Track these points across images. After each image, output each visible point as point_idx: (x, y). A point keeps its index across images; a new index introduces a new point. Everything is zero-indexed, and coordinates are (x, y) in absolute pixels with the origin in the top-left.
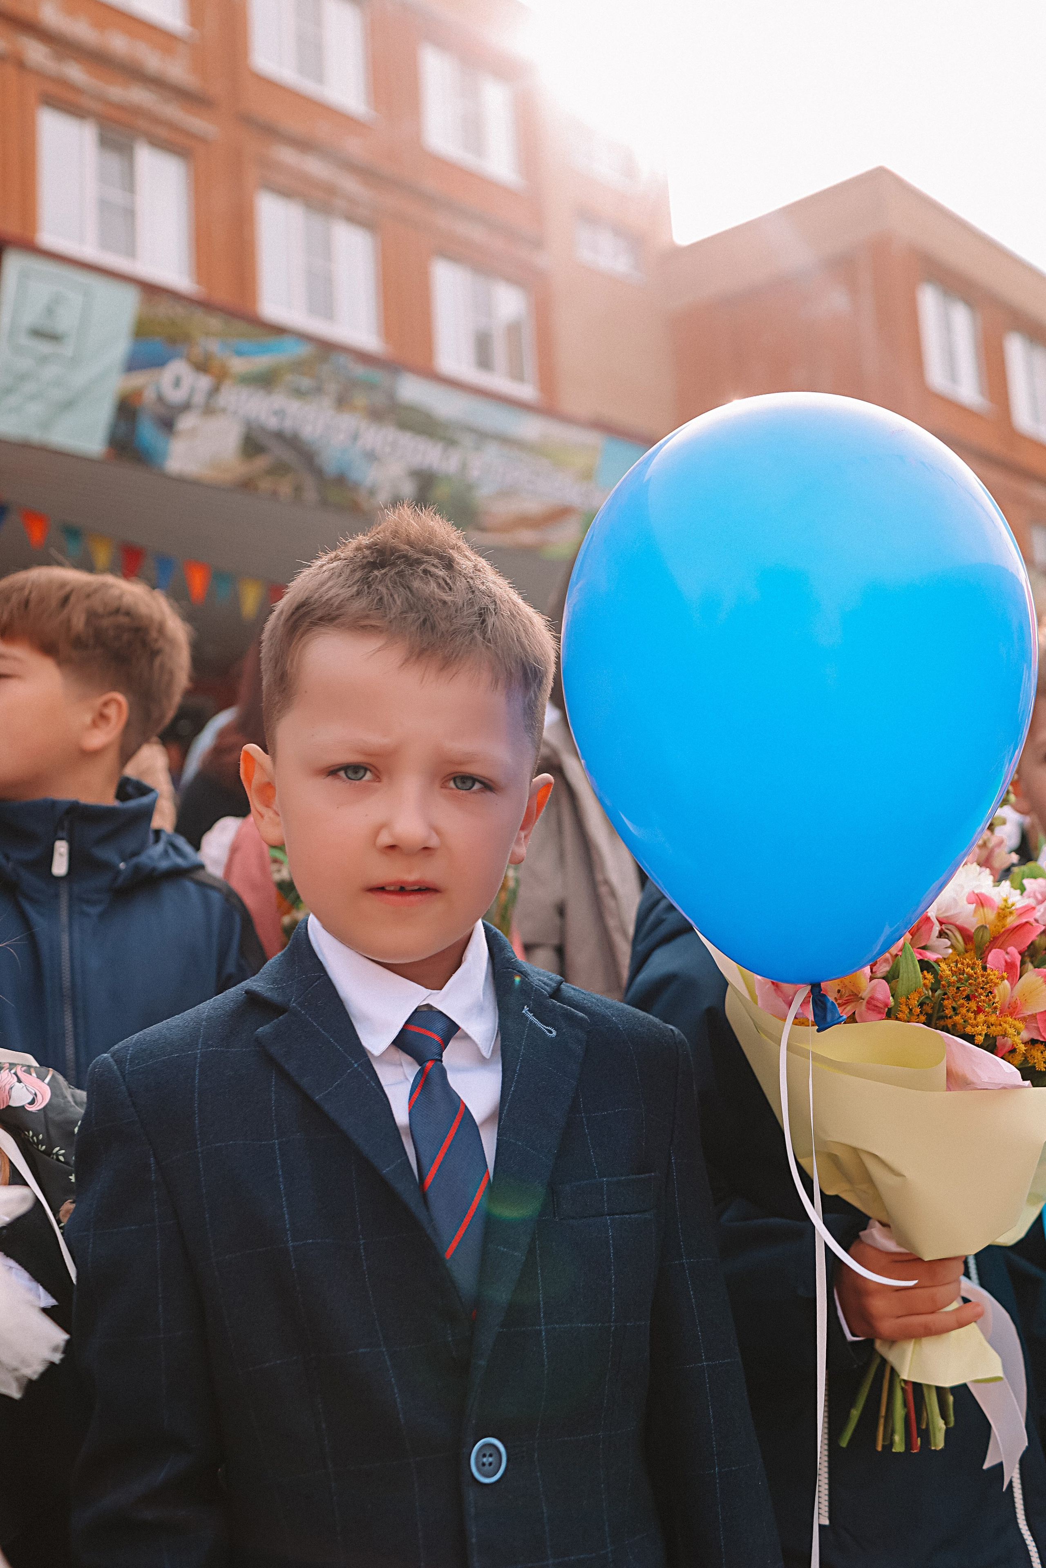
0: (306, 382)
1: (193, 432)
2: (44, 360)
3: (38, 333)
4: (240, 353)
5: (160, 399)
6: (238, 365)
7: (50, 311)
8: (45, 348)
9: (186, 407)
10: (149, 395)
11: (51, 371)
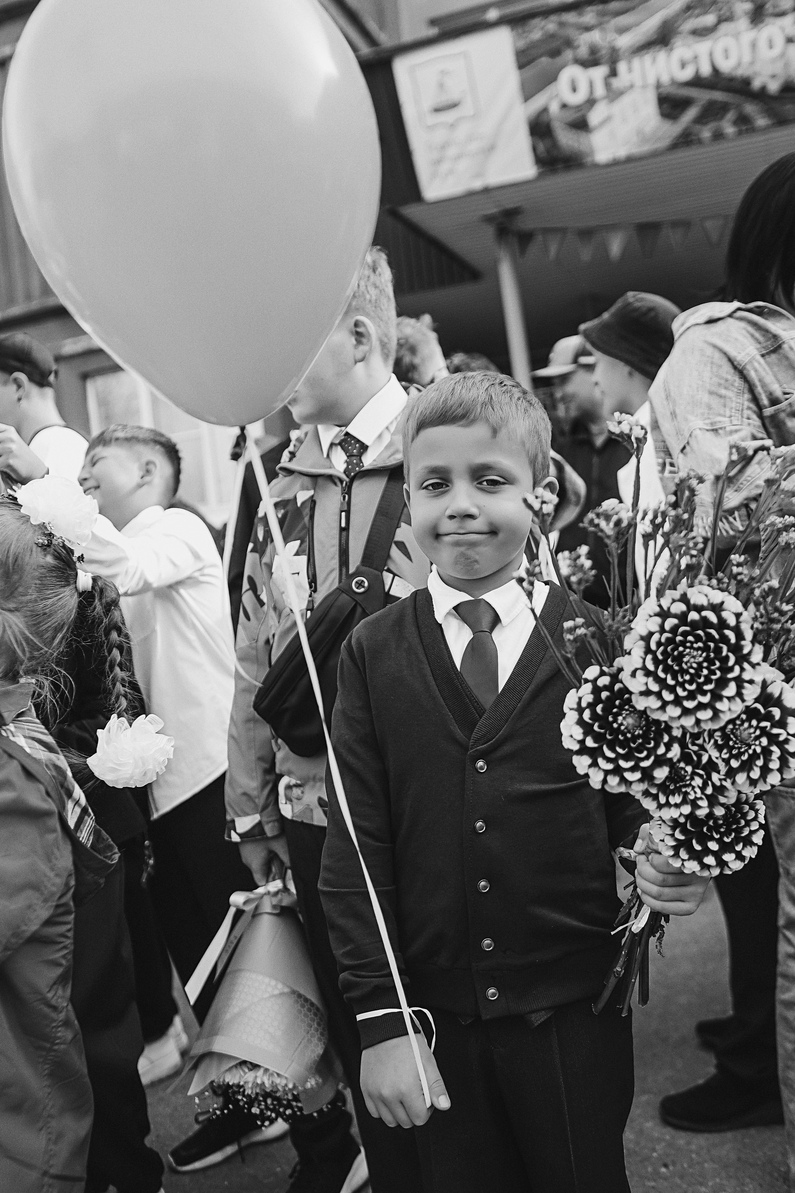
0: (709, 19)
1: (607, 120)
2: (453, 126)
3: (439, 110)
4: (622, 30)
5: (564, 106)
6: (624, 42)
7: (441, 87)
8: (449, 117)
9: (591, 102)
10: (554, 108)
11: (462, 132)
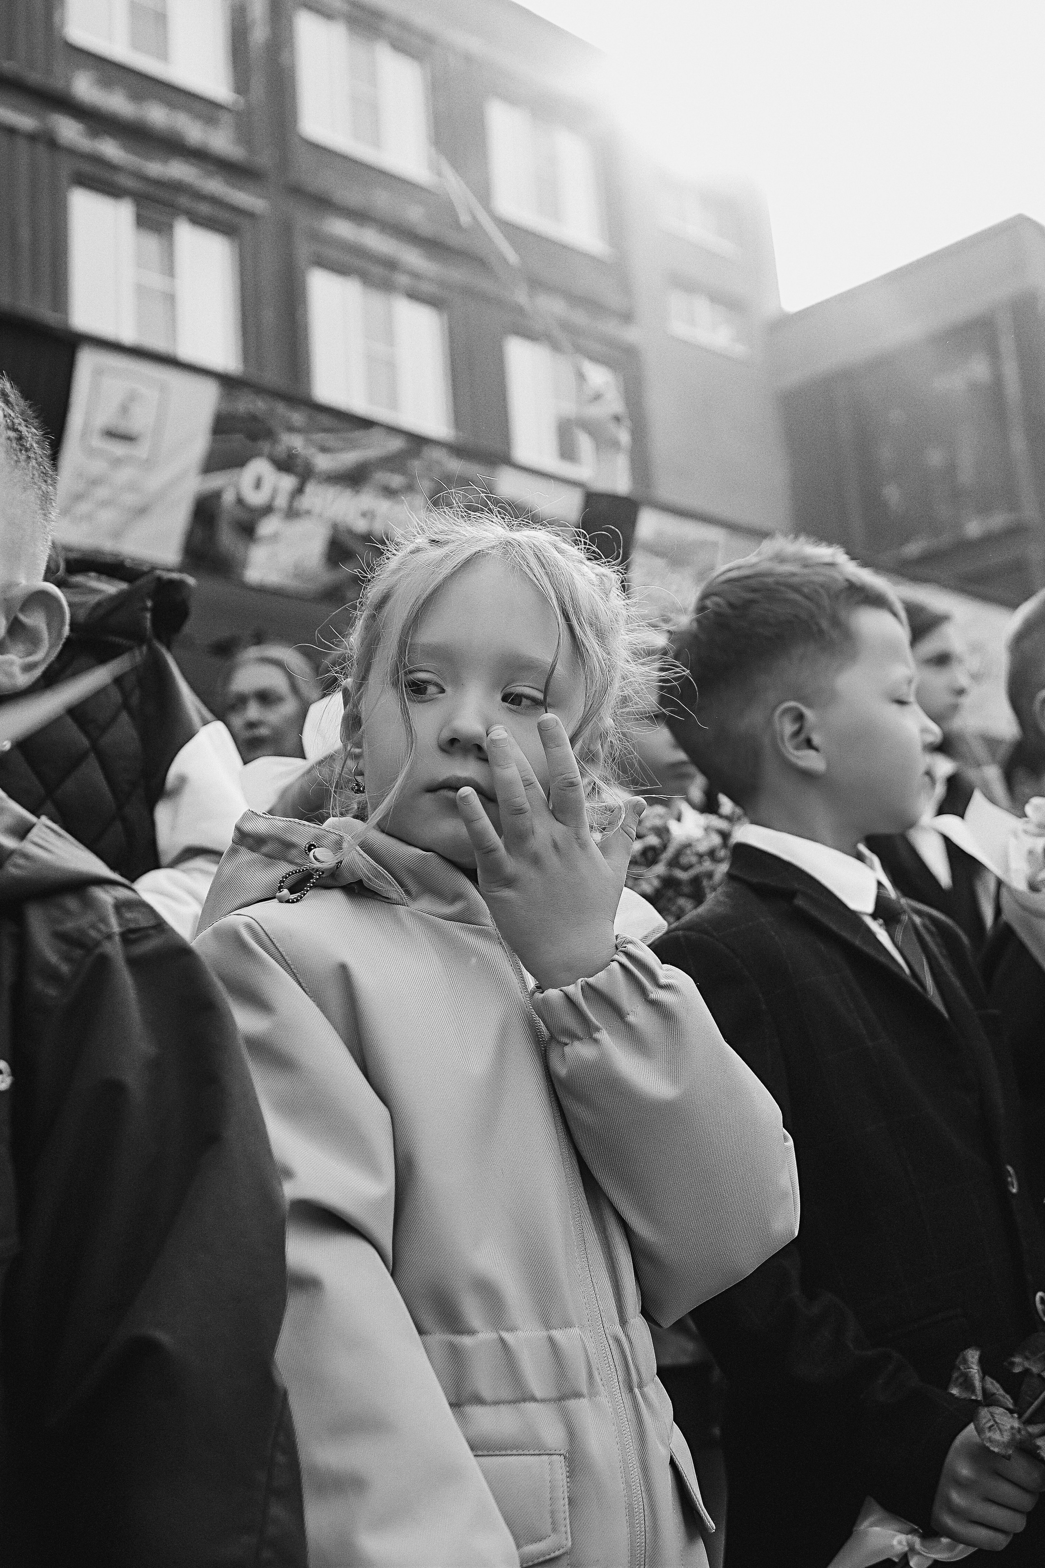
0: (396, 481)
1: (275, 538)
2: (117, 462)
3: (112, 434)
4: (324, 449)
5: (240, 501)
6: (323, 462)
7: (124, 410)
8: (118, 449)
9: (267, 510)
10: (228, 498)
11: (124, 475)
